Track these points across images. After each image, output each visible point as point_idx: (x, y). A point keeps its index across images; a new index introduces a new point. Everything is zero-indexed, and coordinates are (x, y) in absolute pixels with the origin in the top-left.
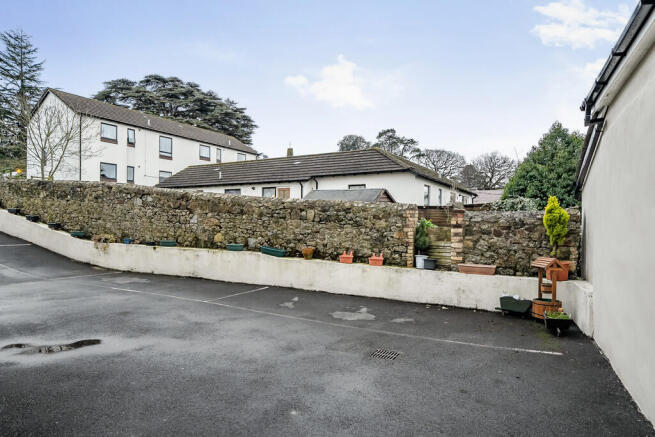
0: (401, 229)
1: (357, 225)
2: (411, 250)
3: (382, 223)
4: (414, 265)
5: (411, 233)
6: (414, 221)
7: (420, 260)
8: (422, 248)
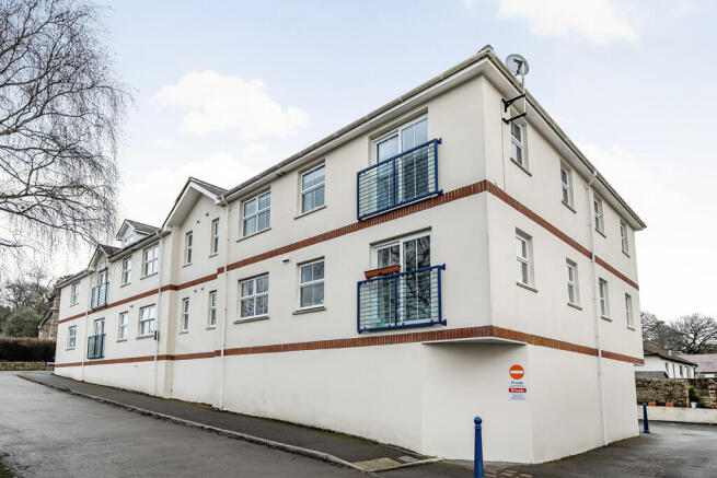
0: (681, 391)
1: (656, 389)
2: (688, 401)
3: (671, 388)
4: (690, 406)
5: (687, 392)
6: (688, 386)
7: (694, 404)
8: (693, 398)
